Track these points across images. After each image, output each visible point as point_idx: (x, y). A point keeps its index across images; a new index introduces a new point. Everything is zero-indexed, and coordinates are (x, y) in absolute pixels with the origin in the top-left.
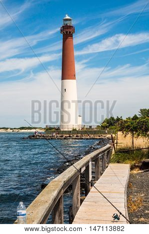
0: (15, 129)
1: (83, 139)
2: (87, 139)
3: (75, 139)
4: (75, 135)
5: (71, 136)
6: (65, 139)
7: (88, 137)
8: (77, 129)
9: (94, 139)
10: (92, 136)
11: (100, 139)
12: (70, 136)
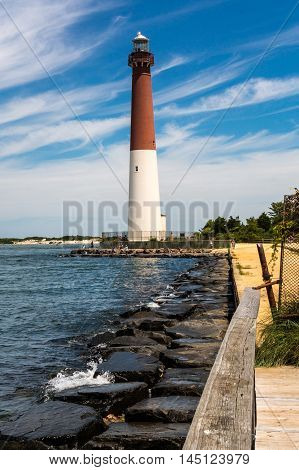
0: (54, 239)
1: (168, 257)
2: (176, 257)
3: (155, 256)
4: (154, 250)
5: (148, 250)
6: (135, 256)
7: (179, 253)
8: (158, 240)
9: (187, 257)
10: (185, 251)
11: (199, 257)
12: (144, 252)
